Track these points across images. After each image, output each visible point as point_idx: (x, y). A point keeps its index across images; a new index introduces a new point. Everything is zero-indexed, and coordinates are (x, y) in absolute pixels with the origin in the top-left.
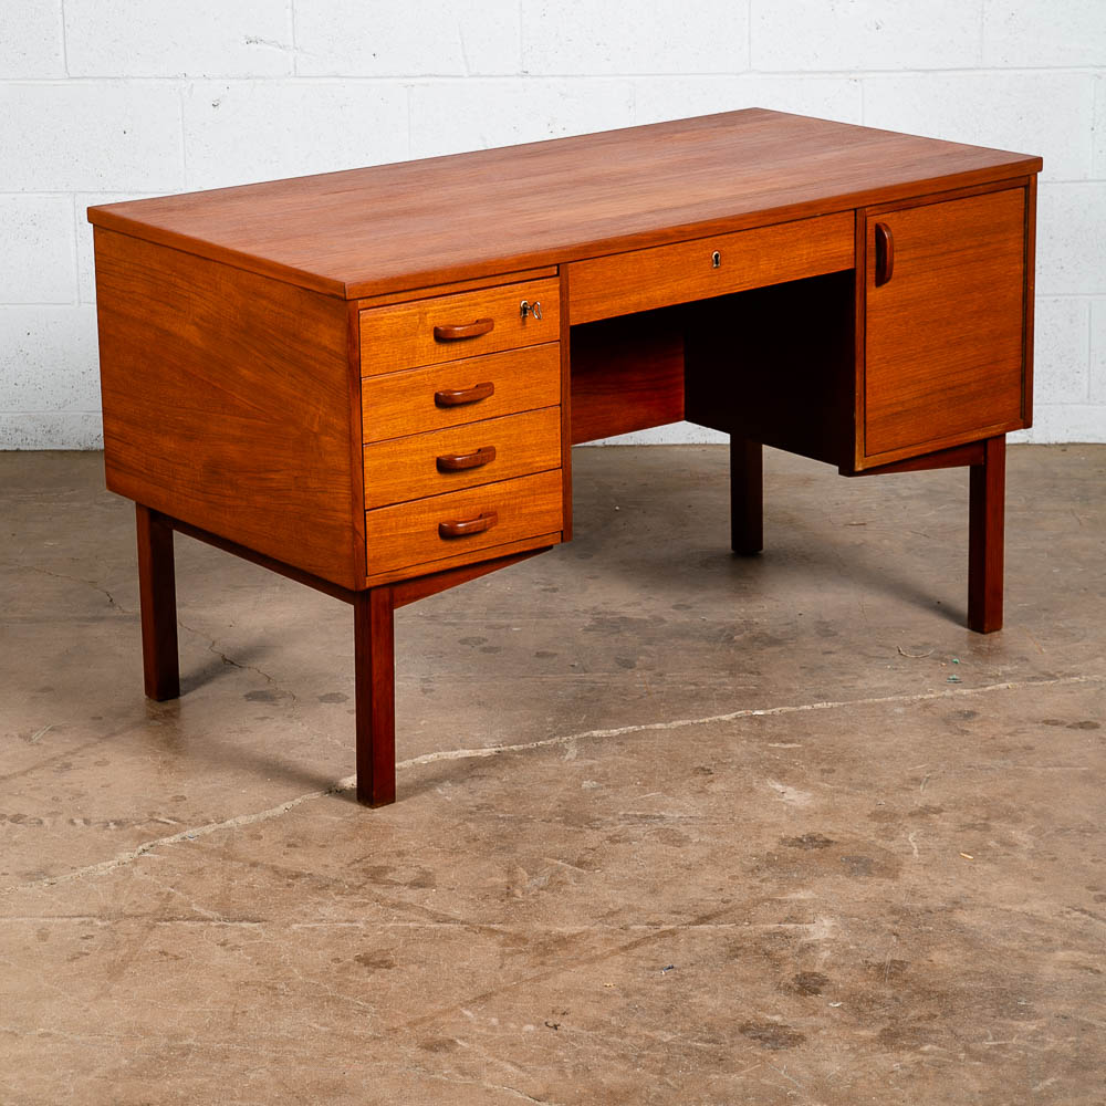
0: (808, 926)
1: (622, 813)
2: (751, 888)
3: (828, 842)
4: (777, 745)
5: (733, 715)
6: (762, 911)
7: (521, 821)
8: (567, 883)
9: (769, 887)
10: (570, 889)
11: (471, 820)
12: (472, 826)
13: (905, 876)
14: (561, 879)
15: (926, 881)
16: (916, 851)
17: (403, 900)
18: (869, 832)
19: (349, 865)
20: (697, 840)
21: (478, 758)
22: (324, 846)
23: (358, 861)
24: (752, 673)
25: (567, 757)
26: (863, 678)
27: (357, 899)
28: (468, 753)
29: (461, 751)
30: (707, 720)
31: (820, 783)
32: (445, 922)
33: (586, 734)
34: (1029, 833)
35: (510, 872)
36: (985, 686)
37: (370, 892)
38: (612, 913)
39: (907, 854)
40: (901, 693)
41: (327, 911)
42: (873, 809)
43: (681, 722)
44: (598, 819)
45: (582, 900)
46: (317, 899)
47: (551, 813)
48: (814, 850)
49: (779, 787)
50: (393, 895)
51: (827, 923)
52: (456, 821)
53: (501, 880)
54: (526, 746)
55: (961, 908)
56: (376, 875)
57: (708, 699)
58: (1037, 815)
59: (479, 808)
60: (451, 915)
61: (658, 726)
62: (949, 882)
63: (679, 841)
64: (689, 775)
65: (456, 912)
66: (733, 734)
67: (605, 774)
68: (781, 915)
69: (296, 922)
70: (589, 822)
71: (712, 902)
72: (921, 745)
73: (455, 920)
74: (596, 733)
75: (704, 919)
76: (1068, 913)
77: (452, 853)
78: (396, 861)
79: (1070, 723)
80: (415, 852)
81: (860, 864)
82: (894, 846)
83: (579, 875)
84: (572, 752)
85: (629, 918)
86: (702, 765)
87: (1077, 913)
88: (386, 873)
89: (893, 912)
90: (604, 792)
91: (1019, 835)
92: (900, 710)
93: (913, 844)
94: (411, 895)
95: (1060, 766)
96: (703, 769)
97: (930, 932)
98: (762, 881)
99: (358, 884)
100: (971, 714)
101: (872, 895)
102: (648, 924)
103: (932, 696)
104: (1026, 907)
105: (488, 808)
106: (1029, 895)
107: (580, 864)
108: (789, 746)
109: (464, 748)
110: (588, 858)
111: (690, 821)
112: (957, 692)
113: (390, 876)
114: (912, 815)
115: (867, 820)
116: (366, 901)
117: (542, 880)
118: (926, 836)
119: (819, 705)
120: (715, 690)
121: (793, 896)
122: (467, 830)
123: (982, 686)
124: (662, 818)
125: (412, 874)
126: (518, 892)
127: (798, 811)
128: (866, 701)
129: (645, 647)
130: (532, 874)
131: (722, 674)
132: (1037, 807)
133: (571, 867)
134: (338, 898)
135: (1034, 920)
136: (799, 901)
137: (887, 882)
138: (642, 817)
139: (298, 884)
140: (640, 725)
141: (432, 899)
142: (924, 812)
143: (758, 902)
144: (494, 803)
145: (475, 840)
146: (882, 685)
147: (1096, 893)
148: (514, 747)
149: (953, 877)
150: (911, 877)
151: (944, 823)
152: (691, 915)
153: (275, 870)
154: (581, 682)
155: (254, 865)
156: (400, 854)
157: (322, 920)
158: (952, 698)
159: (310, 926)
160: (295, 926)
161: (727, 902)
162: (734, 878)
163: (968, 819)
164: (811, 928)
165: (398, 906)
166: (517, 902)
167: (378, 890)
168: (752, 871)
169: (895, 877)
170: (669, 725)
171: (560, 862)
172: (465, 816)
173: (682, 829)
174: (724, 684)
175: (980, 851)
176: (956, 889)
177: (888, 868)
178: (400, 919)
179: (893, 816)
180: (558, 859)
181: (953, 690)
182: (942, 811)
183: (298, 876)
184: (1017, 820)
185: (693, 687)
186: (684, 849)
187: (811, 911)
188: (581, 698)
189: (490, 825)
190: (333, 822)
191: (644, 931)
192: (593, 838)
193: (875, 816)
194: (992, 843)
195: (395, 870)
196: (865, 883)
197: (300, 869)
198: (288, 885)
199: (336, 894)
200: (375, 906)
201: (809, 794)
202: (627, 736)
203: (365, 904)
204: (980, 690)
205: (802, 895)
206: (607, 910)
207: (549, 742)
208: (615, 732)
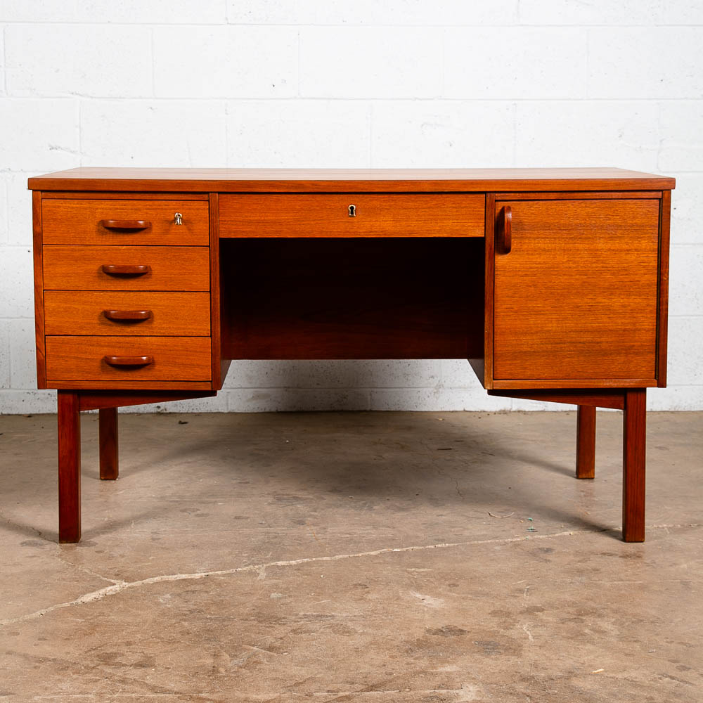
0: (457, 691)
1: (302, 613)
2: (408, 664)
3: (462, 631)
4: (413, 569)
5: (379, 552)
6: (418, 681)
7: (224, 620)
8: (260, 663)
9: (423, 663)
10: (263, 666)
11: (185, 620)
12: (186, 624)
13: (527, 654)
14: (256, 659)
15: (544, 658)
16: (530, 637)
17: (128, 676)
18: (493, 624)
19: (86, 652)
20: (362, 631)
21: (192, 579)
22: (67, 639)
23: (94, 650)
24: (389, 527)
25: (258, 578)
26: (468, 529)
27: (90, 676)
28: (184, 576)
29: (179, 575)
30: (360, 555)
31: (449, 593)
32: (162, 692)
33: (272, 564)
34: (614, 623)
35: (215, 656)
36: (554, 534)
37: (102, 671)
38: (297, 684)
39: (525, 638)
40: (496, 538)
41: (65, 686)
42: (493, 609)
43: (341, 556)
44: (284, 618)
45: (274, 675)
46: (57, 677)
47: (247, 615)
48: (453, 637)
49: (419, 595)
50: (120, 673)
51: (472, 688)
52: (174, 621)
53: (209, 661)
54: (228, 572)
55: (575, 676)
56: (107, 659)
57: (359, 542)
58: (616, 612)
59: (191, 612)
60: (168, 687)
61: (325, 558)
62: (561, 658)
63: (347, 632)
64: (351, 589)
65: (172, 686)
66: (380, 563)
67: (287, 589)
68: (434, 684)
69: (38, 694)
70: (278, 620)
71: (378, 676)
72: (518, 569)
73: (169, 691)
74: (280, 563)
75: (372, 688)
76: (660, 678)
77: (170, 643)
78: (124, 649)
79: (621, 555)
80: (140, 642)
81: (488, 646)
82: (513, 633)
83: (271, 657)
84: (263, 575)
85: (313, 687)
86: (360, 582)
87: (667, 679)
88: (116, 657)
89: (523, 679)
90: (288, 601)
91: (606, 625)
92: (497, 548)
93: (528, 632)
94: (135, 673)
95: (622, 580)
96: (360, 585)
97: (556, 694)
98: (416, 658)
99: (93, 665)
100: (548, 550)
101: (504, 668)
102: (328, 691)
103: (518, 539)
104: (626, 675)
105: (198, 612)
106: (626, 667)
107: (271, 649)
108: (422, 570)
109: (181, 573)
110: (278, 644)
111: (355, 618)
112: (536, 537)
113: (119, 660)
114: (521, 613)
115: (488, 617)
116: (97, 678)
117: (240, 661)
118: (534, 627)
119: (440, 546)
120: (364, 537)
121: (441, 669)
122: (182, 626)
123: (552, 534)
124: (333, 617)
125: (136, 658)
126: (222, 670)
127: (436, 611)
128: (472, 543)
129: (312, 513)
130: (233, 657)
131: (368, 527)
132: (614, 606)
133: (264, 652)
134: (75, 676)
135: (634, 684)
136: (446, 672)
137: (513, 659)
138: (318, 616)
139: (43, 666)
140: (311, 558)
141: (151, 677)
142: (531, 611)
143: (416, 673)
144: (203, 608)
145: (188, 634)
146: (482, 533)
147: (678, 665)
148: (219, 572)
149: (564, 654)
150: (531, 655)
151: (548, 617)
152: (362, 684)
153: (26, 656)
154: (268, 533)
155: (9, 653)
156: (129, 644)
157: (60, 693)
158: (533, 541)
159: (49, 697)
160: (36, 698)
161: (391, 674)
162: (392, 657)
163: (565, 616)
164: (461, 692)
165: (123, 681)
166: (220, 677)
167: (108, 670)
168: (407, 652)
169: (519, 656)
170: (333, 558)
171: (255, 648)
172: (181, 618)
173: (349, 624)
174: (371, 533)
175: (578, 636)
176: (569, 663)
177: (514, 648)
178: (124, 691)
179: (508, 614)
180: (253, 646)
181: (532, 536)
182: (543, 610)
183: (45, 660)
184: (600, 616)
185: (348, 536)
186: (351, 637)
187: (458, 680)
188: (268, 542)
189: (200, 623)
190: (77, 623)
191: (326, 697)
192: (280, 631)
193: (494, 613)
194: (587, 631)
195: (123, 655)
196: (496, 659)
197: (47, 656)
198: (35, 667)
199: (74, 673)
200: (104, 682)
201: (442, 600)
202: (303, 564)
203: (96, 681)
204: (551, 536)
205: (448, 668)
206: (294, 682)
207: (245, 569)
208: (293, 562)
